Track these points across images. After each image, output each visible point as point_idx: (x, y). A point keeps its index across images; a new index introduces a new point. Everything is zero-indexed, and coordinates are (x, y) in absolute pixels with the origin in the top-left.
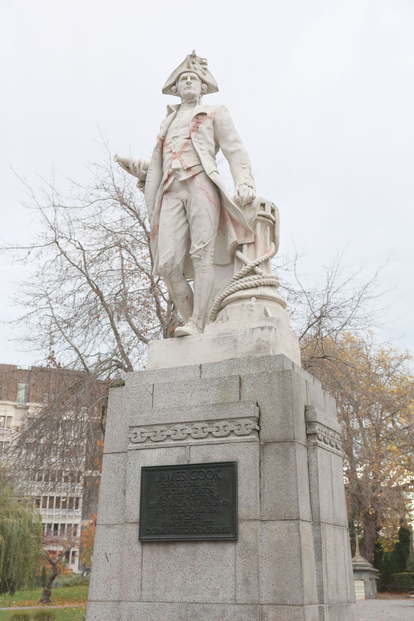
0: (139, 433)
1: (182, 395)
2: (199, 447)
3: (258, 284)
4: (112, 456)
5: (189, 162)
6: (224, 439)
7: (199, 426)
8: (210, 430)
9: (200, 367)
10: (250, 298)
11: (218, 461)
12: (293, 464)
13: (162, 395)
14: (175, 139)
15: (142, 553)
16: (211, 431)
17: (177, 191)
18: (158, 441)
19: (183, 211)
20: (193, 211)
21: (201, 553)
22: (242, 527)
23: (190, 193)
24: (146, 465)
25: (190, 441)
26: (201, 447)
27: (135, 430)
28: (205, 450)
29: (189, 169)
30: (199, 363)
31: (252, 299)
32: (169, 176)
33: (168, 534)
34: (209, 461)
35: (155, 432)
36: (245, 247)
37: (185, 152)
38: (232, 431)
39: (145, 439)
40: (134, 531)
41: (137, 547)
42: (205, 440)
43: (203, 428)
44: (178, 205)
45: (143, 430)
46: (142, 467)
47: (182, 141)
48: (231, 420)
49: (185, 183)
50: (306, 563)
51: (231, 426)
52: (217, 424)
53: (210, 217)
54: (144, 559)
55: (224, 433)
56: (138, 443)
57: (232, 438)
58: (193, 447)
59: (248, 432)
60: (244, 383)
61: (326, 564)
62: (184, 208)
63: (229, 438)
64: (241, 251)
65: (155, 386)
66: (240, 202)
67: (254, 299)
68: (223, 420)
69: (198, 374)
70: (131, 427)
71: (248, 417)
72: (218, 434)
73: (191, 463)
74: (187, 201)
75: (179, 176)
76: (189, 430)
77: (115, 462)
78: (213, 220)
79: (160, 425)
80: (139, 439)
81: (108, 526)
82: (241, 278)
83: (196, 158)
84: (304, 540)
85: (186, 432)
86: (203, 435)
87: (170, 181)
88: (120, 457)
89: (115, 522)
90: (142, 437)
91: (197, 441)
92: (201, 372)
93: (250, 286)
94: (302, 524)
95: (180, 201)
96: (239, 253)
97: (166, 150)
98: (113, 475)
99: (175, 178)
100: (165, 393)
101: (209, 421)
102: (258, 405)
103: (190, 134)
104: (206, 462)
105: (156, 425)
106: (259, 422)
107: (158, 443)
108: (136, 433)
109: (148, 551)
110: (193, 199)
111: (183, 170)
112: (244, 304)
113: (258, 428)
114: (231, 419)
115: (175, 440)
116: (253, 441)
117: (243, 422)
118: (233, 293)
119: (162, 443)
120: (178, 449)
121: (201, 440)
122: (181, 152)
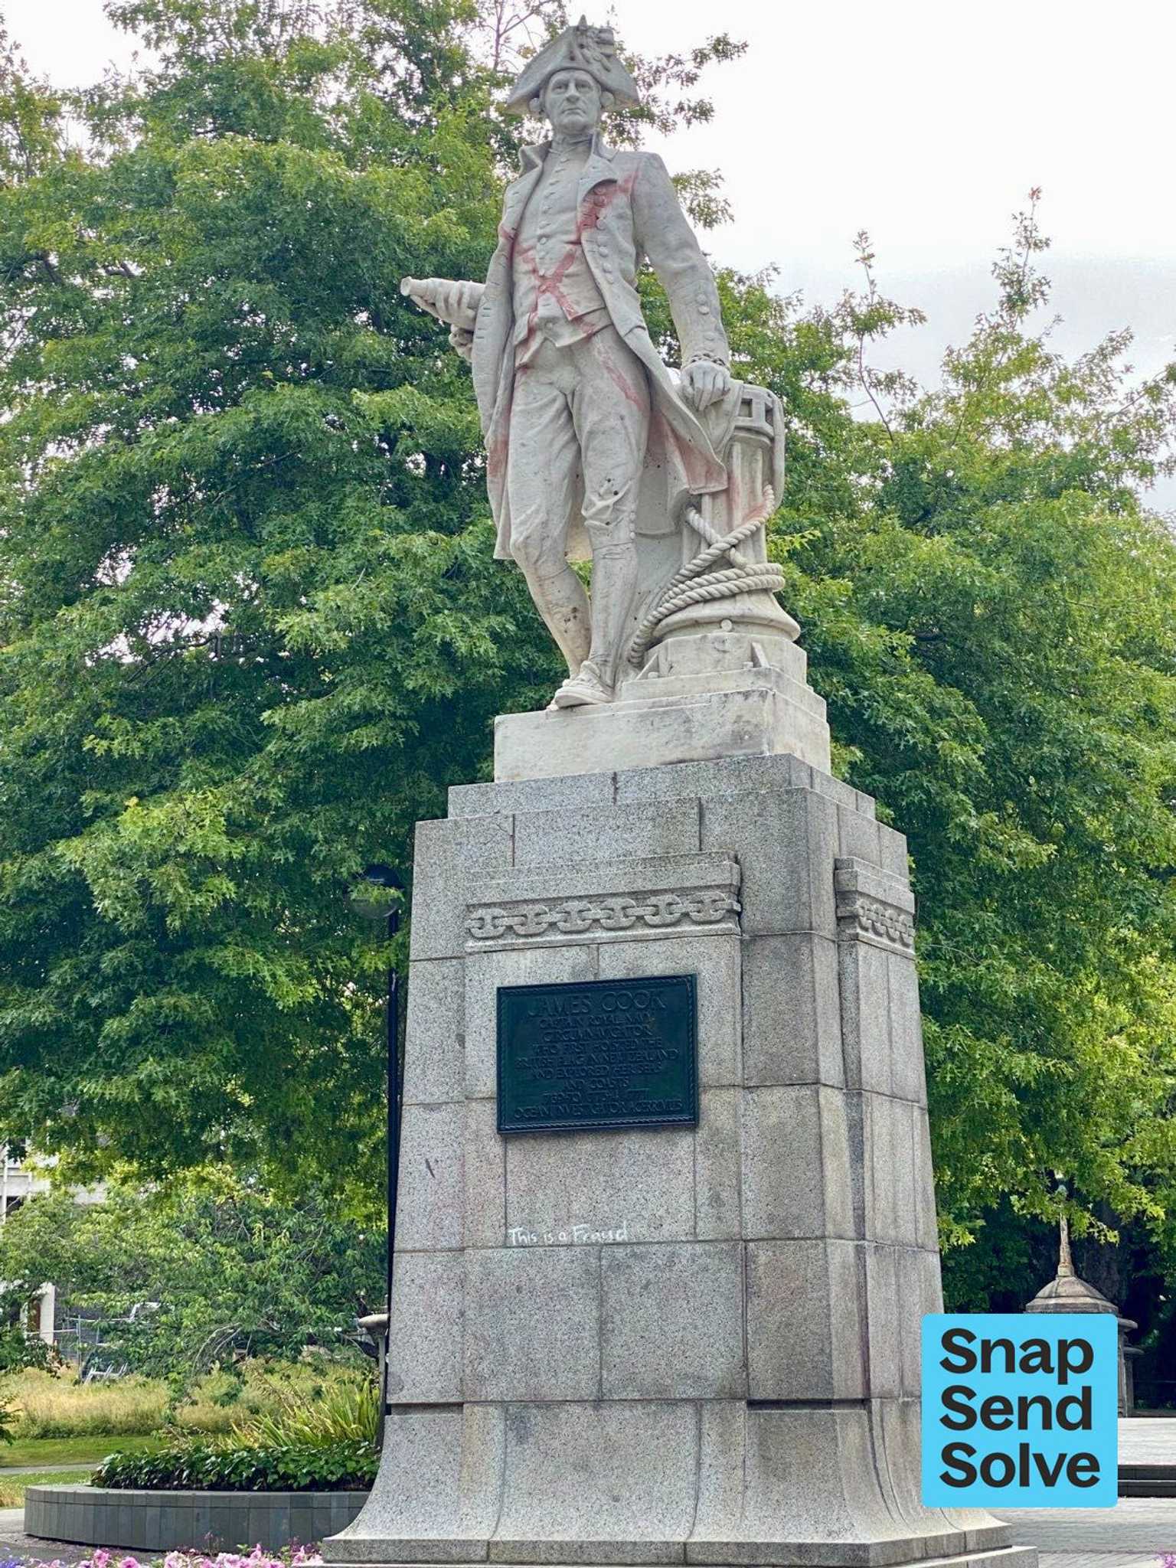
0: (488, 919)
1: (577, 837)
2: (617, 946)
3: (736, 590)
4: (429, 965)
5: (578, 303)
6: (669, 930)
7: (616, 903)
8: (639, 911)
9: (614, 778)
10: (717, 622)
11: (656, 974)
12: (808, 978)
13: (533, 837)
14: (544, 240)
15: (505, 1155)
16: (642, 913)
17: (550, 369)
18: (531, 936)
19: (565, 414)
20: (589, 419)
21: (626, 1151)
22: (708, 1101)
23: (581, 374)
24: (506, 984)
25: (601, 935)
26: (622, 946)
27: (480, 913)
28: (630, 952)
29: (578, 320)
30: (611, 768)
31: (723, 624)
32: (531, 331)
33: (558, 1118)
34: (639, 974)
35: (525, 916)
36: (706, 502)
37: (567, 276)
38: (686, 915)
39: (501, 930)
40: (486, 1116)
41: (494, 1147)
42: (629, 933)
43: (624, 908)
44: (554, 400)
45: (497, 911)
46: (499, 989)
47: (559, 247)
48: (683, 892)
49: (569, 352)
50: (830, 1166)
51: (684, 905)
52: (653, 900)
53: (627, 434)
54: (510, 1167)
55: (669, 918)
56: (486, 939)
57: (686, 928)
58: (606, 947)
59: (718, 915)
60: (708, 816)
61: (873, 1168)
62: (567, 407)
63: (679, 929)
64: (699, 510)
65: (519, 818)
66: (697, 401)
67: (727, 625)
68: (665, 891)
69: (609, 791)
70: (470, 908)
71: (718, 887)
72: (656, 920)
73: (602, 977)
74: (573, 394)
75: (557, 336)
76: (596, 912)
77: (438, 978)
78: (633, 441)
79: (534, 901)
80: (489, 930)
81: (429, 1107)
82: (698, 575)
83: (593, 293)
84: (827, 1121)
85: (590, 915)
86: (625, 922)
87: (534, 345)
88: (448, 968)
89: (444, 1098)
90: (495, 927)
91: (613, 934)
92: (616, 789)
93: (718, 595)
94: (824, 1092)
95: (556, 392)
96: (693, 516)
97: (522, 266)
98: (433, 1005)
99: (546, 339)
100: (541, 834)
101: (634, 894)
102: (737, 861)
103: (579, 231)
104: (632, 976)
105: (525, 901)
106: (739, 894)
107: (530, 940)
108: (481, 919)
109: (517, 1153)
110: (589, 391)
111: (563, 322)
112: (705, 637)
113: (737, 907)
114: (682, 889)
115: (566, 933)
116: (727, 934)
117: (707, 896)
118: (680, 609)
119: (539, 939)
120: (574, 950)
121: (621, 933)
122: (558, 277)
